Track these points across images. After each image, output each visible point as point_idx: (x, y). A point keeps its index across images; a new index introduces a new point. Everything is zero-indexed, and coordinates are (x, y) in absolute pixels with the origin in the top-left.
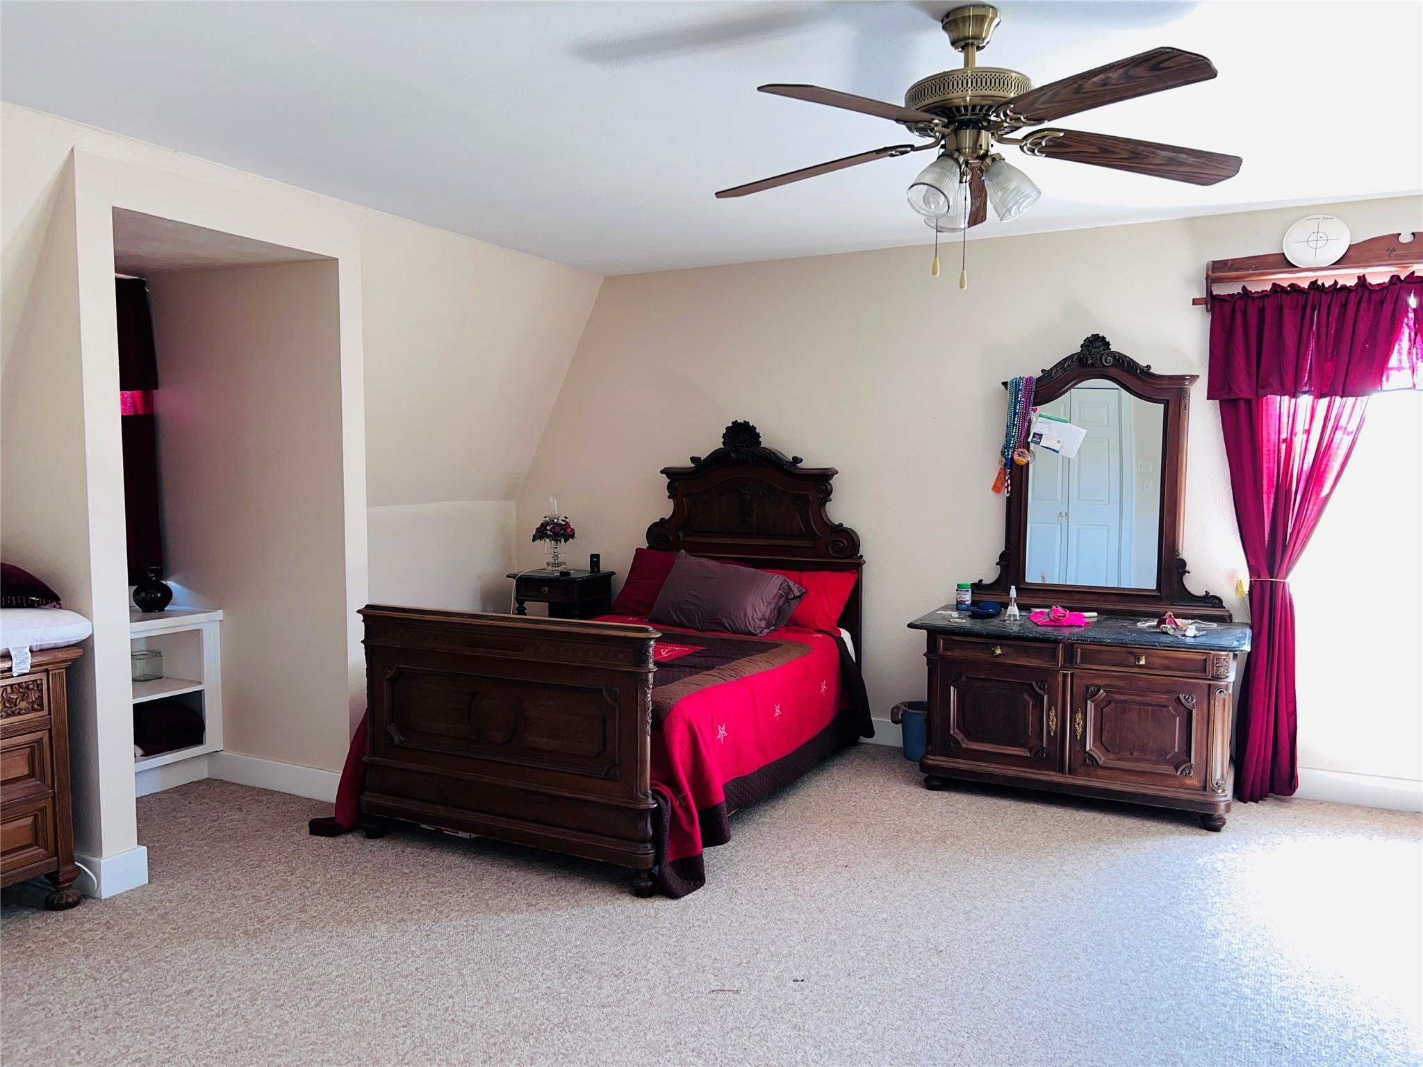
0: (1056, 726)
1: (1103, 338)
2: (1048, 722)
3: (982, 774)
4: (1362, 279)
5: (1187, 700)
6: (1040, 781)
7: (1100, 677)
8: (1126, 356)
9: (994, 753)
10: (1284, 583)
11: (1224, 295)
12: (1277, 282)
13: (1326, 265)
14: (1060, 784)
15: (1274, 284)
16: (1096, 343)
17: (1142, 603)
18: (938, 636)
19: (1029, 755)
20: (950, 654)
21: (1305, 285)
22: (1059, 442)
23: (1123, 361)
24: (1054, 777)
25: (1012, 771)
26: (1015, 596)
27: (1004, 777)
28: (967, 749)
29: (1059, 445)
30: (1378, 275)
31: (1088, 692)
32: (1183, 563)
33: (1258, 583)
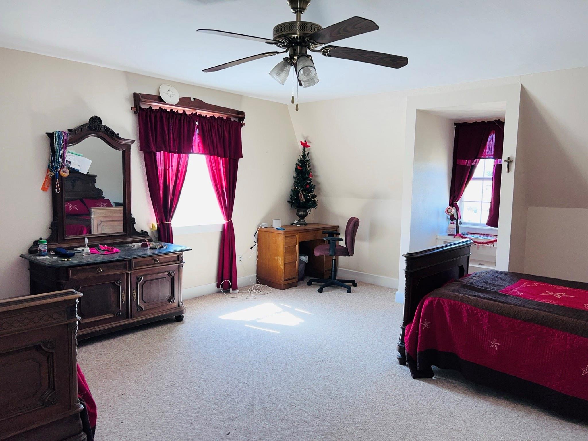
0: (125, 299)
1: (99, 118)
2: (122, 297)
3: (93, 333)
4: (184, 111)
5: (172, 273)
6: (120, 326)
7: (141, 272)
8: (109, 128)
9: (97, 321)
10: (170, 223)
11: (144, 108)
12: (161, 107)
13: (174, 104)
14: (129, 324)
15: (160, 108)
16: (96, 121)
17: (119, 238)
18: (69, 269)
19: (114, 316)
20: (76, 277)
21: (169, 110)
22: (79, 166)
23: (108, 130)
24: (126, 322)
25: (107, 326)
26: (88, 243)
27: (104, 330)
28: (83, 324)
29: (79, 167)
30: (189, 111)
31: (137, 280)
32: (134, 219)
33: (162, 225)
